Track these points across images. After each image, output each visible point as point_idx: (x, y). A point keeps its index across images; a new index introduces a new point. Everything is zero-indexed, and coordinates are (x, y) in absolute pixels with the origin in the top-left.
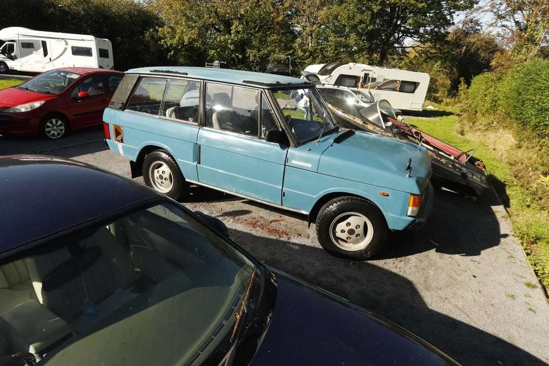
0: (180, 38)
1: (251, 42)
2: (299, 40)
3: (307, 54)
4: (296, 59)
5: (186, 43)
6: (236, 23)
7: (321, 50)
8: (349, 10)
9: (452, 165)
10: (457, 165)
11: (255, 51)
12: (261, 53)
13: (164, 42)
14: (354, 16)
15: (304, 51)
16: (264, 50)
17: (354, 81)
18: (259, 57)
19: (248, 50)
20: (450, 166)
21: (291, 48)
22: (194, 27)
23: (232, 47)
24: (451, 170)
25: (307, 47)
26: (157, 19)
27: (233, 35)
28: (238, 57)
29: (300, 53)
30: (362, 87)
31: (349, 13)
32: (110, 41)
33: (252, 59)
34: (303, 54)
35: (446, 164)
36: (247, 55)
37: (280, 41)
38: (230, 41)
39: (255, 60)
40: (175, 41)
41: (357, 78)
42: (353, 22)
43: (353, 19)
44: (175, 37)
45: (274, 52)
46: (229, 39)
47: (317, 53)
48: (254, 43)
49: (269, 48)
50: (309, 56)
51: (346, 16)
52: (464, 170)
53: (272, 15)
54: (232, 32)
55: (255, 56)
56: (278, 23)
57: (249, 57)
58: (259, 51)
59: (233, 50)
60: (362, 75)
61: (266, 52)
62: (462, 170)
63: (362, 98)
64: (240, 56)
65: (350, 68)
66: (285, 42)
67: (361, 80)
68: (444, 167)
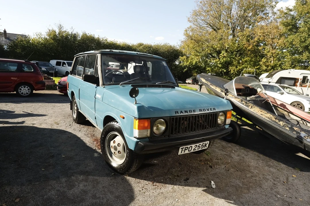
0: (191, 62)
1: (233, 63)
2: (264, 60)
3: (270, 68)
4: (262, 71)
5: (194, 64)
6: (223, 52)
7: (280, 65)
8: (301, 37)
9: (290, 128)
10: (296, 129)
11: (234, 68)
12: (237, 69)
13: (183, 64)
14: (306, 40)
15: (267, 66)
16: (240, 66)
17: (293, 82)
18: (237, 71)
19: (230, 67)
20: (287, 128)
21: (259, 65)
22: (199, 56)
23: (220, 66)
24: (287, 132)
25: (270, 64)
26: (182, 53)
27: (221, 59)
28: (223, 71)
29: (264, 68)
30: (301, 86)
31: (301, 39)
32: (151, 63)
33: (232, 72)
34: (267, 68)
35: (284, 126)
36: (229, 70)
37: (251, 61)
38: (219, 62)
39: (234, 72)
40: (188, 63)
41: (295, 80)
42: (304, 44)
43: (304, 42)
44: (188, 61)
45: (246, 68)
46: (218, 61)
47: (277, 67)
48: (234, 63)
49: (243, 66)
50: (271, 70)
51: (298, 41)
52: (303, 134)
53: (245, 46)
54: (220, 57)
55: (234, 70)
56: (249, 50)
57: (231, 70)
58: (237, 67)
59: (221, 67)
60: (301, 77)
61: (241, 68)
62: (300, 133)
63: (290, 91)
64: (225, 71)
65: (289, 73)
66: (254, 62)
67: (300, 81)
68: (281, 129)
